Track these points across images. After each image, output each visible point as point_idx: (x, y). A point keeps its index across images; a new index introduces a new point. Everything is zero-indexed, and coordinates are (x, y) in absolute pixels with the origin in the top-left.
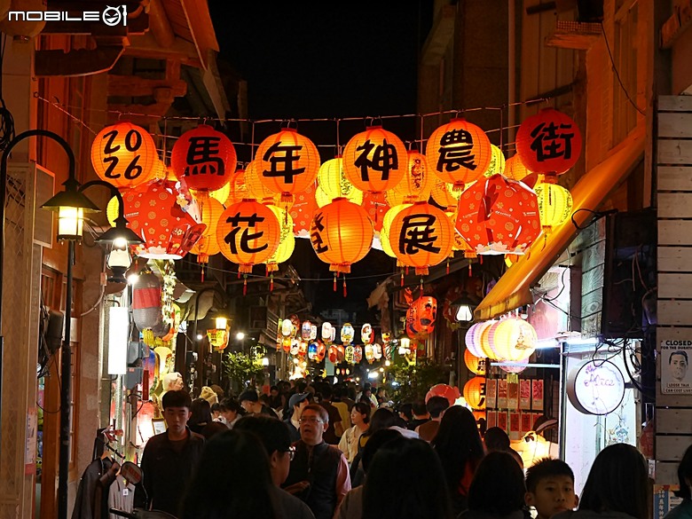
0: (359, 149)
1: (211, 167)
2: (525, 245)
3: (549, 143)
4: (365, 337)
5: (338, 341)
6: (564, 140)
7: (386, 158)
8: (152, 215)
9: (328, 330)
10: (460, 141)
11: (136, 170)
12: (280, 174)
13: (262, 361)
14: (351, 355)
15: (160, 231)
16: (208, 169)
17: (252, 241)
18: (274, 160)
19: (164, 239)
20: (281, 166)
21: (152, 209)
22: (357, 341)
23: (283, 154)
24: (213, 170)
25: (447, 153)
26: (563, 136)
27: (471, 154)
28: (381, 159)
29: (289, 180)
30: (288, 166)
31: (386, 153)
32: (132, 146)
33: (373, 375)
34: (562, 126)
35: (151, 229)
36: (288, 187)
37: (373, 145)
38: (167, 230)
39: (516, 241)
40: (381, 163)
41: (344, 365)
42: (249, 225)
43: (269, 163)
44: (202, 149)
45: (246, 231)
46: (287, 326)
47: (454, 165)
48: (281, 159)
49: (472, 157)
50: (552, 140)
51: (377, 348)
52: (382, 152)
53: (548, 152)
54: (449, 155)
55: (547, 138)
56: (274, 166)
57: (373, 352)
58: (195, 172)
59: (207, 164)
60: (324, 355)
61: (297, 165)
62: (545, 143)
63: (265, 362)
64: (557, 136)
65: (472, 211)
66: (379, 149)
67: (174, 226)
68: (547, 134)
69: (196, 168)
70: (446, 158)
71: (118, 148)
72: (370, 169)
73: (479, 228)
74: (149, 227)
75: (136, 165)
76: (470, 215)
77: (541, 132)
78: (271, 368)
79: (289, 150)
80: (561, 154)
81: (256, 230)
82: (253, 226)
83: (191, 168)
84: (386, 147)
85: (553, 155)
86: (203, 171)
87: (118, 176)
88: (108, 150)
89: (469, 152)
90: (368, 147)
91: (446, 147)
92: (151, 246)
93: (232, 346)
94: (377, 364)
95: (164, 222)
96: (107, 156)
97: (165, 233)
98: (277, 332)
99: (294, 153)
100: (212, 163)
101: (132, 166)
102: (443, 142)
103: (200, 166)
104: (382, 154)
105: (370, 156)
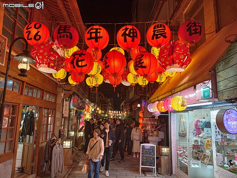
0: (123, 30)
1: (66, 35)
2: (186, 66)
3: (194, 28)
4: (119, 113)
5: (116, 113)
6: (199, 27)
7: (133, 33)
8: (41, 51)
9: (115, 112)
10: (161, 27)
11: (38, 37)
12: (93, 38)
13: (106, 115)
14: (118, 115)
15: (44, 57)
16: (65, 35)
17: (81, 62)
18: (91, 33)
19: (46, 61)
20: (93, 35)
21: (42, 49)
22: (118, 113)
23: (95, 31)
24: (67, 37)
25: (156, 32)
26: (199, 26)
27: (165, 32)
28: (132, 33)
29: (96, 41)
30: (96, 35)
31: (133, 31)
32: (37, 27)
33: (120, 118)
34: (198, 23)
35: (41, 56)
36: (96, 44)
37: (128, 28)
38: (47, 57)
39: (184, 63)
40: (131, 35)
41: (117, 116)
42: (79, 56)
43: (89, 34)
44: (63, 28)
45: (78, 58)
46: (110, 111)
47: (159, 36)
48: (94, 33)
49: (166, 33)
50: (195, 27)
51: (121, 114)
52: (132, 30)
53: (194, 32)
54: (157, 32)
55: (193, 26)
56: (91, 35)
57: (120, 114)
58: (60, 37)
59: (65, 34)
60: (114, 115)
61: (100, 35)
62: (192, 28)
63: (107, 116)
64: (197, 26)
65: (166, 52)
66: (131, 30)
67: (50, 55)
68: (193, 25)
69: (61, 35)
70: (156, 33)
71: (31, 27)
72: (127, 37)
73: (169, 59)
74: (39, 55)
75: (38, 34)
76: (165, 54)
77: (191, 24)
78: (108, 116)
79: (97, 29)
80: (198, 32)
81: (82, 58)
82: (81, 56)
83: (59, 35)
84: (133, 29)
85: (196, 33)
86: (64, 36)
87: (31, 39)
88: (27, 29)
89: (164, 31)
90: (126, 29)
91: (156, 29)
92: (41, 64)
93: (102, 113)
94: (121, 116)
95: (46, 54)
96: (27, 31)
97: (46, 58)
98: (109, 112)
99: (98, 31)
100: (67, 34)
101: (36, 35)
102: (154, 28)
103: (62, 35)
104: (132, 31)
105: (127, 32)
